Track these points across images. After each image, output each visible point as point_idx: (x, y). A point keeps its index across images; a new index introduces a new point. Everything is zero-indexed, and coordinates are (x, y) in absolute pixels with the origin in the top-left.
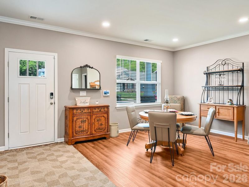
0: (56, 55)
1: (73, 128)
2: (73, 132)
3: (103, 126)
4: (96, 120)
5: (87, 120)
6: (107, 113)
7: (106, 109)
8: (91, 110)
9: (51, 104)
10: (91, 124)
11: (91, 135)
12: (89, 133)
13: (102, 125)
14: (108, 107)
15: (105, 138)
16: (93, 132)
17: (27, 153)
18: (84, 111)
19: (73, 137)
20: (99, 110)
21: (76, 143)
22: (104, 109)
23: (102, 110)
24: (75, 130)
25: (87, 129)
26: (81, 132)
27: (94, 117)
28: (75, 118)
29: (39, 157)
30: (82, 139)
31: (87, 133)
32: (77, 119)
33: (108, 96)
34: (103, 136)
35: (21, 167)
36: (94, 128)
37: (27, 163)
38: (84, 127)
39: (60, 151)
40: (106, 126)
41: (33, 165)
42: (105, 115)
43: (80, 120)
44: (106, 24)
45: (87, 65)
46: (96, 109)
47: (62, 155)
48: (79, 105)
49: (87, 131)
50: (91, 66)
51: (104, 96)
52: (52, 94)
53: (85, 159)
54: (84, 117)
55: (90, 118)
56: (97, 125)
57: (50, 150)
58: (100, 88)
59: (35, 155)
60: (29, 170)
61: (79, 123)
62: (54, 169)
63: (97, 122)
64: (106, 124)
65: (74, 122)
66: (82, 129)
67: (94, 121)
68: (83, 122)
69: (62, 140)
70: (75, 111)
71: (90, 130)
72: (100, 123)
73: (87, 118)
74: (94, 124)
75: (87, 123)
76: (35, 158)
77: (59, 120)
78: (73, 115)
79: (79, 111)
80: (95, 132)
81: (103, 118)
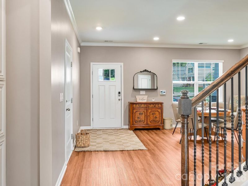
0: (122, 64)
1: (133, 118)
2: (133, 121)
3: (158, 119)
4: (151, 114)
5: (144, 113)
6: (161, 109)
7: (160, 106)
8: (147, 105)
9: (119, 100)
10: (147, 116)
11: (147, 125)
12: (145, 123)
13: (156, 118)
14: (161, 104)
15: (159, 129)
16: (149, 123)
17: (103, 131)
18: (141, 106)
19: (133, 125)
20: (153, 106)
21: (135, 130)
22: (158, 105)
23: (156, 106)
24: (135, 120)
25: (144, 120)
26: (139, 121)
27: (149, 111)
28: (135, 111)
29: (109, 134)
30: (140, 127)
31: (144, 123)
32: (136, 112)
33: (164, 95)
34: (158, 127)
35: (98, 136)
36: (150, 120)
37: (102, 135)
38: (142, 118)
39: (123, 132)
40: (160, 120)
41: (105, 136)
42: (160, 110)
43: (139, 112)
44: (156, 39)
45: (146, 70)
46: (151, 105)
47: (123, 134)
48: (139, 101)
49: (143, 121)
50: (149, 71)
51: (161, 95)
52: (119, 93)
53: (137, 137)
54: (142, 111)
55: (147, 112)
56: (152, 118)
57: (117, 131)
58: (157, 88)
59: (107, 133)
60: (102, 138)
61: (137, 114)
62: (115, 139)
63: (152, 115)
64: (160, 117)
65: (134, 114)
66: (140, 120)
67: (150, 114)
68: (140, 114)
69: (127, 127)
70: (134, 106)
71: (146, 120)
72: (154, 116)
73: (144, 112)
74: (150, 117)
75: (144, 115)
76: (107, 134)
77: (125, 112)
78: (133, 109)
79: (137, 106)
80: (151, 123)
81: (157, 112)
